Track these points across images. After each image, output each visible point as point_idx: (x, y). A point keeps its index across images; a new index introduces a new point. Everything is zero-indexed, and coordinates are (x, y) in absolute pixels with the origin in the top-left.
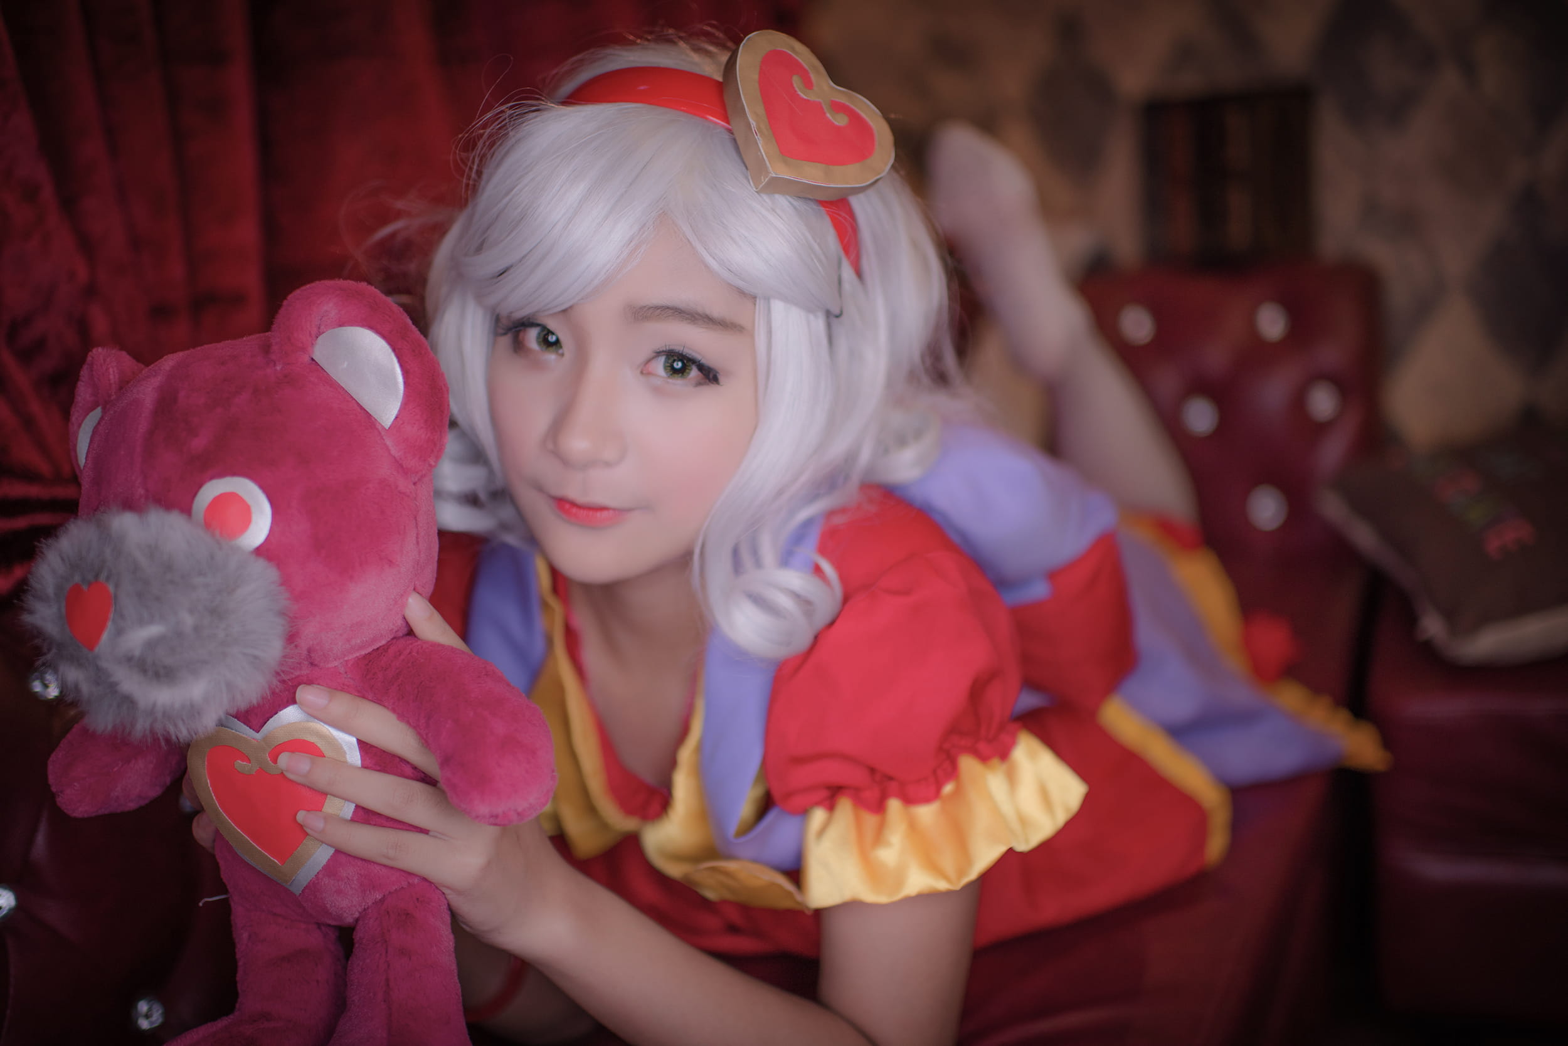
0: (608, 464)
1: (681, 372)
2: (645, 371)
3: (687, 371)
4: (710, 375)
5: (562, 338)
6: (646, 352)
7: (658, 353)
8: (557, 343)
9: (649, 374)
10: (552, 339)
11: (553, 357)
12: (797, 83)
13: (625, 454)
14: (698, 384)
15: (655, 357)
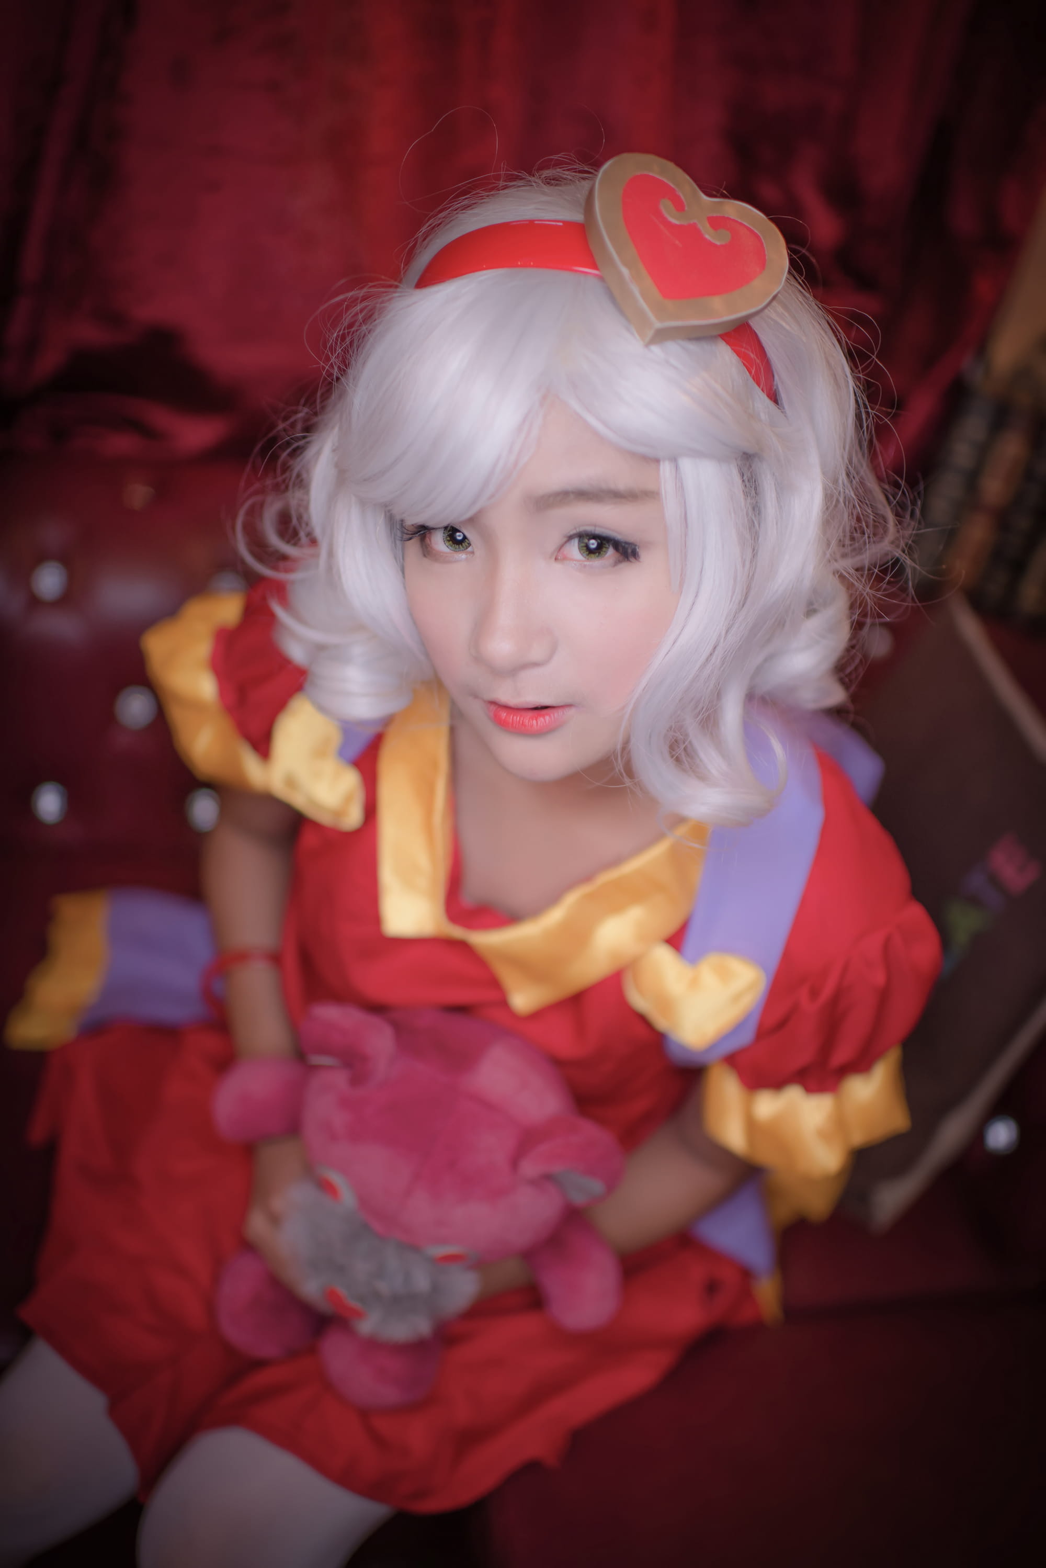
0: (536, 665)
1: (598, 551)
2: (558, 554)
3: (604, 549)
4: (627, 552)
5: (467, 535)
6: (554, 538)
7: (570, 538)
8: (465, 539)
9: (565, 558)
10: (459, 536)
11: (463, 556)
12: (666, 208)
13: (553, 650)
14: (617, 563)
15: (566, 542)
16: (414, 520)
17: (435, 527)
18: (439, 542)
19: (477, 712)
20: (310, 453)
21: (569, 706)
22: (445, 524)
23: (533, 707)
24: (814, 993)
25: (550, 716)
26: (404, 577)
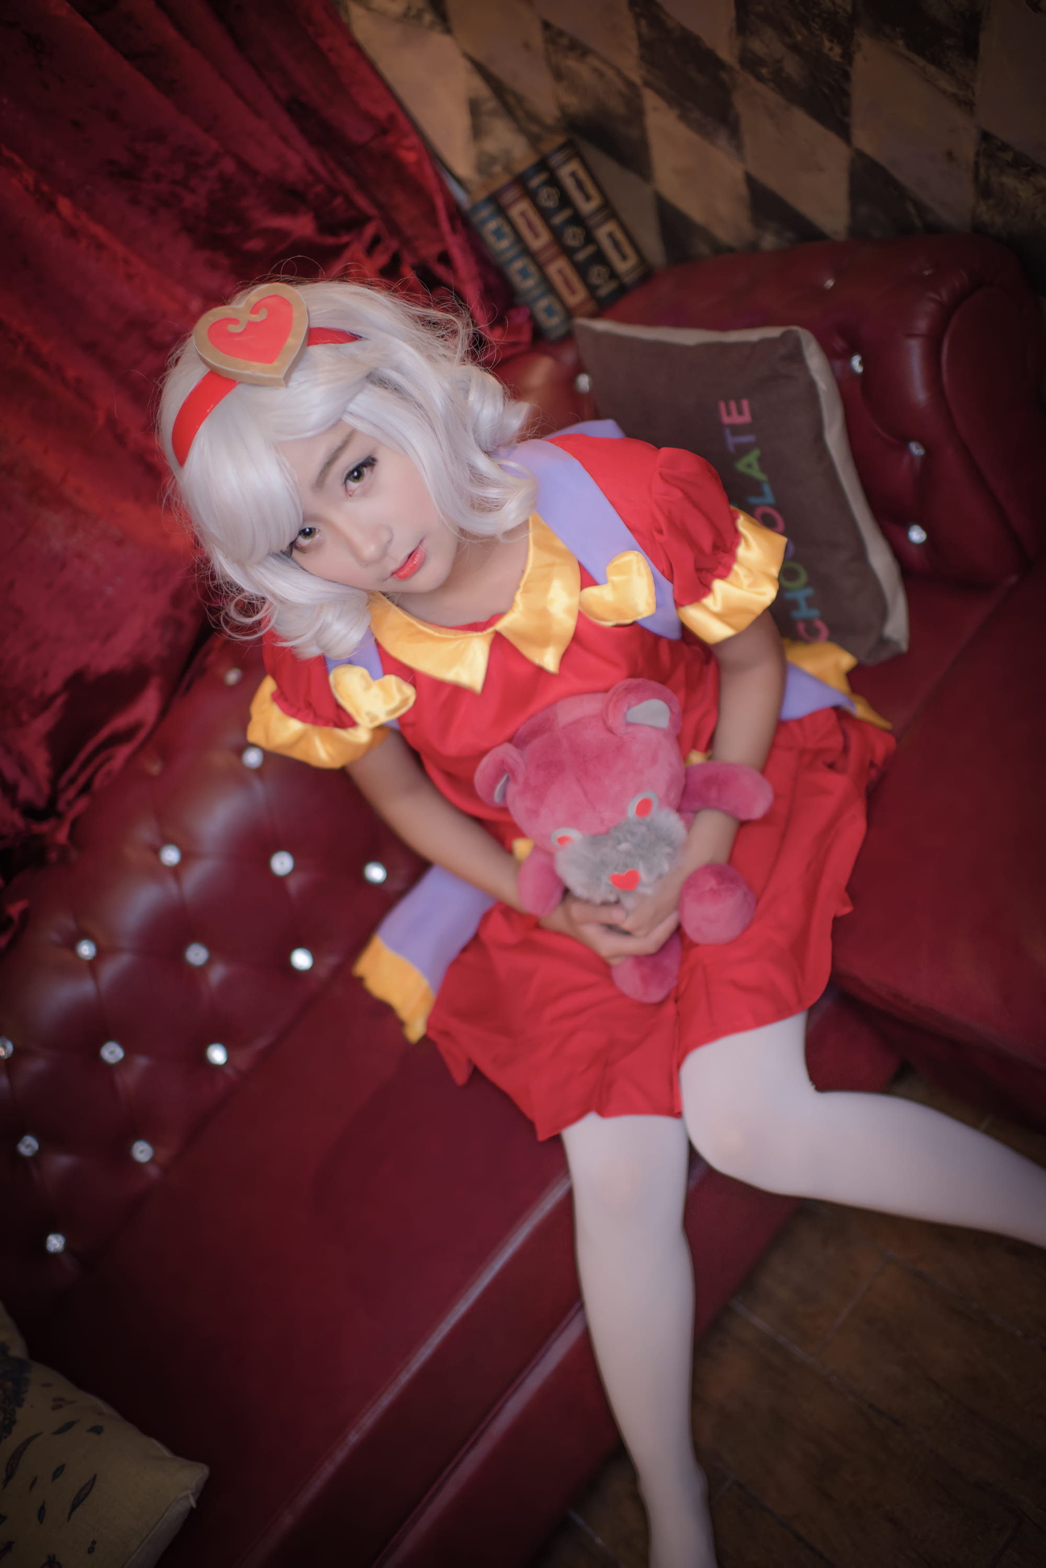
0: (390, 541)
1: (360, 475)
2: (349, 494)
3: (362, 471)
4: (370, 462)
5: (309, 527)
6: (340, 491)
7: (345, 482)
8: (310, 529)
9: (353, 492)
10: (308, 530)
11: (317, 536)
12: (233, 328)
13: (390, 530)
14: (372, 470)
15: (346, 486)
16: (285, 546)
17: (295, 538)
18: (304, 542)
19: (393, 585)
20: (217, 568)
21: (421, 542)
22: (298, 533)
23: (407, 558)
24: (660, 532)
25: (418, 554)
26: (307, 571)
